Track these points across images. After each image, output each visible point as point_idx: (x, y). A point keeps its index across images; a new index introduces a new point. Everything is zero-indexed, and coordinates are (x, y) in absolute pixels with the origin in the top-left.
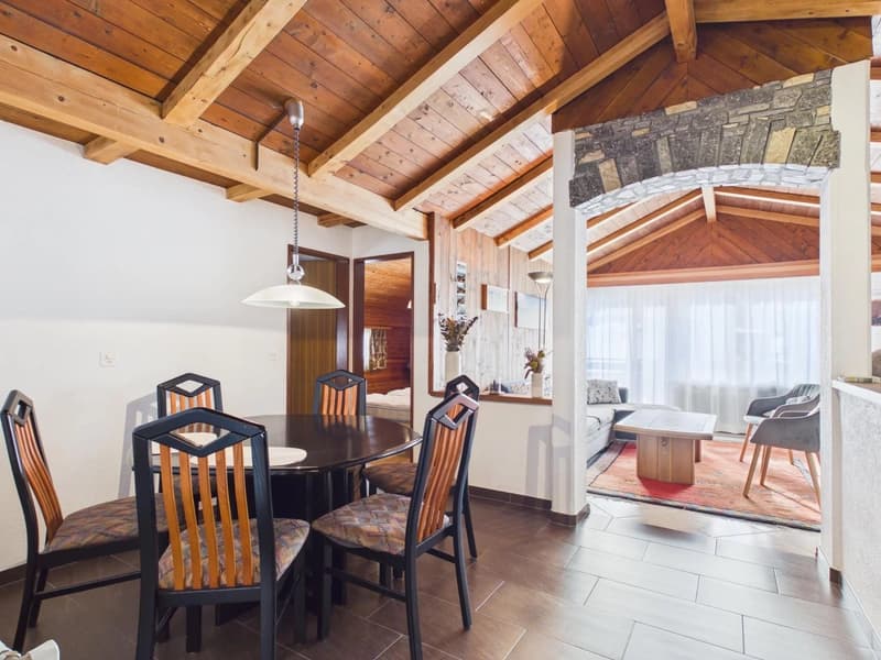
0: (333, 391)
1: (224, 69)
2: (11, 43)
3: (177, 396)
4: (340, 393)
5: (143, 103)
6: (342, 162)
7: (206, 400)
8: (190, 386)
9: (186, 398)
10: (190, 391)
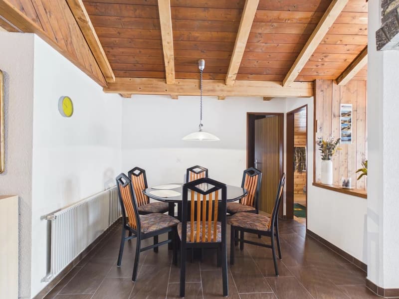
0: (249, 177)
1: (169, 62)
2: (129, 78)
3: (193, 173)
4: (252, 178)
5: (161, 81)
6: (234, 74)
7: (203, 175)
8: (196, 170)
9: (196, 174)
10: (197, 172)
